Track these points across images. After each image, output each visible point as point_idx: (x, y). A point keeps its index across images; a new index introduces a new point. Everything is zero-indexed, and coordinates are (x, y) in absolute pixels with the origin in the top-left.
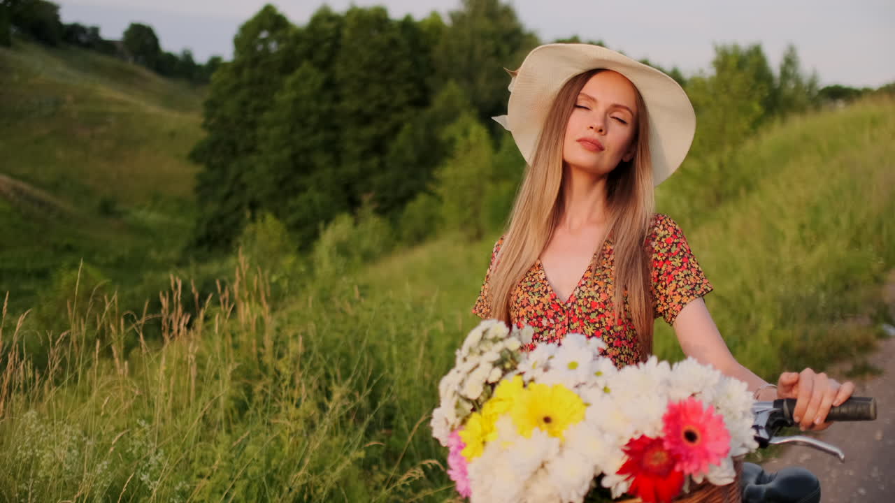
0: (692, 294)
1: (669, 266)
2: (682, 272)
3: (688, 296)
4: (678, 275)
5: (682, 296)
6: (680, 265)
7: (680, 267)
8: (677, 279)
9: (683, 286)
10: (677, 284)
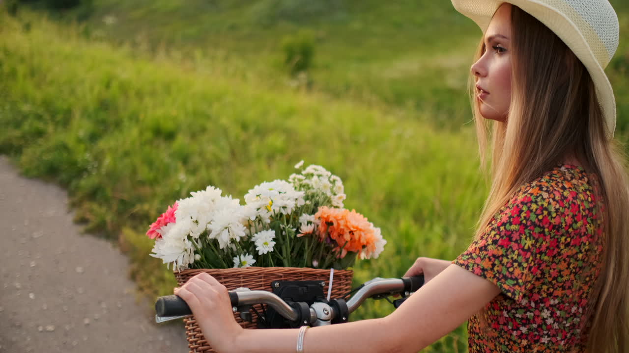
1: (518, 234)
2: (519, 255)
3: (495, 276)
4: (513, 252)
5: (492, 269)
6: (526, 247)
7: (523, 249)
8: (508, 253)
9: (503, 265)
10: (502, 256)
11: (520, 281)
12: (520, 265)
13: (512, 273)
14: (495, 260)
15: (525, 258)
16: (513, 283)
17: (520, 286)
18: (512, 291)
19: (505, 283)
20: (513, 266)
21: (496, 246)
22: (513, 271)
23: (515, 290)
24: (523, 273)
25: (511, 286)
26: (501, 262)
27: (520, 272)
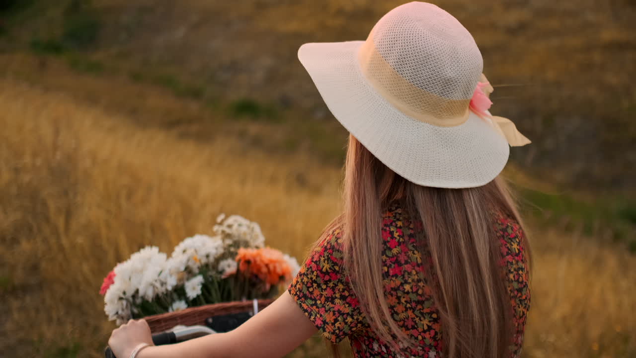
0: (299, 298)
11: (318, 302)
12: (319, 286)
13: (311, 293)
14: (339, 317)
15: (323, 279)
16: (311, 303)
17: (317, 307)
18: (309, 311)
19: (305, 303)
20: (313, 286)
21: (344, 302)
22: (313, 291)
23: (312, 310)
24: (322, 295)
25: (310, 306)
26: (344, 320)
27: (318, 293)
